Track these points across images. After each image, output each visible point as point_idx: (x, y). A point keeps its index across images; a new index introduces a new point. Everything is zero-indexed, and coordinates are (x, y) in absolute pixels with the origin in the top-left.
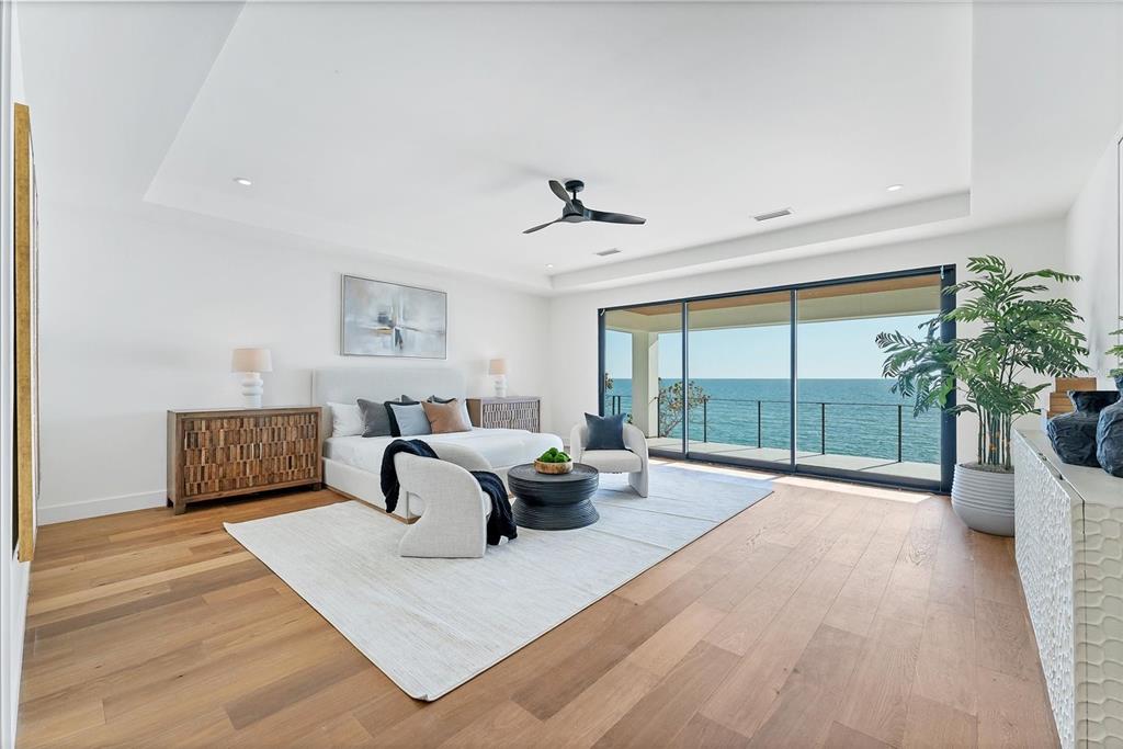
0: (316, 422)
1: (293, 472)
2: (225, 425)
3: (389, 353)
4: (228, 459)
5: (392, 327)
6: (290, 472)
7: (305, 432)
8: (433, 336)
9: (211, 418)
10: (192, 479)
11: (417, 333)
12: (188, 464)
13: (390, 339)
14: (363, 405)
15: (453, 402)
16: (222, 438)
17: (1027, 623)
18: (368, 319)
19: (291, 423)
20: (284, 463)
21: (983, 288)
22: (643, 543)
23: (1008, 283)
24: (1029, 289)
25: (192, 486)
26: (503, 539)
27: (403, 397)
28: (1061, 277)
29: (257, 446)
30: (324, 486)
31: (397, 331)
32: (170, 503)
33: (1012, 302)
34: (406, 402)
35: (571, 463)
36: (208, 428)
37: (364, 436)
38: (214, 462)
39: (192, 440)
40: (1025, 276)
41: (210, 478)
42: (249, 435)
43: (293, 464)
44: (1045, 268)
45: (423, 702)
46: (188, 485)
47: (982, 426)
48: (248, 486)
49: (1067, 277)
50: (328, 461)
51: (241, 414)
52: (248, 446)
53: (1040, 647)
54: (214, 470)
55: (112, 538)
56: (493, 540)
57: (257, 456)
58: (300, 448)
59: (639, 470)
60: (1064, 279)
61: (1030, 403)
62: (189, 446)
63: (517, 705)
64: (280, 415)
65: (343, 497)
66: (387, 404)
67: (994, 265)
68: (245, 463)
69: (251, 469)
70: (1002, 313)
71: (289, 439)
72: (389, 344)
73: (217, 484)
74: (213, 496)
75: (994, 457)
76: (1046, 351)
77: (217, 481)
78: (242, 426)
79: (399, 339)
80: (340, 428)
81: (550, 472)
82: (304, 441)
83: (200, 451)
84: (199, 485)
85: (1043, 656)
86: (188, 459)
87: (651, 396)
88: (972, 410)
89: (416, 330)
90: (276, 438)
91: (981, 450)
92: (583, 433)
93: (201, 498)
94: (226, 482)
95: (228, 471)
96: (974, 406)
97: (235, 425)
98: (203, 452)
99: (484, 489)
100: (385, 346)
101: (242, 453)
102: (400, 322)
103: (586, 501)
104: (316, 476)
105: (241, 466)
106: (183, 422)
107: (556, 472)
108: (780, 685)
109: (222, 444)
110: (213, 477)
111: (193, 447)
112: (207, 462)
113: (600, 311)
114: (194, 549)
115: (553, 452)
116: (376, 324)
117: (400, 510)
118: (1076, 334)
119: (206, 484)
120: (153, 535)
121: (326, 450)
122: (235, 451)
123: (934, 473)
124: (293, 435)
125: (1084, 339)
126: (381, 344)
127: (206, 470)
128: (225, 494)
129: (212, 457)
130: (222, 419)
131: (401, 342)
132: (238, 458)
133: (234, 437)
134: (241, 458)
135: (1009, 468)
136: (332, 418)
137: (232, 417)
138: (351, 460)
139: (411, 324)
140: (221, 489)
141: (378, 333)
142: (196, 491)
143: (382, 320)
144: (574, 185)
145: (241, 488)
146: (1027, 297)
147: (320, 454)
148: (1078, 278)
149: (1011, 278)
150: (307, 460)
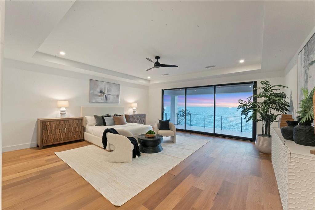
0: (82, 122)
1: (75, 136)
2: (55, 123)
3: (103, 101)
4: (56, 133)
5: (104, 94)
6: (74, 136)
7: (78, 125)
8: (116, 97)
9: (51, 121)
10: (45, 139)
11: (111, 96)
12: (44, 134)
13: (103, 97)
14: (96, 117)
15: (121, 116)
16: (54, 126)
17: (275, 178)
18: (97, 92)
19: (75, 122)
20: (72, 134)
21: (264, 89)
22: (176, 157)
23: (270, 88)
24: (275, 90)
25: (45, 141)
26: (137, 157)
27: (107, 114)
28: (283, 87)
29: (64, 129)
30: (84, 140)
31: (105, 95)
32: (38, 146)
33: (271, 93)
34: (108, 116)
35: (155, 134)
36: (50, 124)
37: (96, 126)
38: (52, 134)
39: (45, 128)
40: (274, 86)
41: (50, 139)
42: (62, 126)
43: (75, 134)
44: (279, 84)
45: (118, 207)
46: (43, 141)
47: (263, 124)
48: (61, 141)
49: (285, 87)
50: (85, 133)
51: (60, 120)
52: (62, 129)
53: (278, 186)
54: (51, 136)
55: (21, 157)
56: (134, 157)
57: (64, 132)
58: (77, 129)
59: (173, 135)
60: (284, 87)
61: (275, 119)
62: (44, 129)
63: (144, 207)
64: (71, 120)
65: (90, 143)
66: (103, 117)
67: (266, 83)
68: (61, 134)
69: (62, 136)
70: (269, 95)
71: (74, 127)
72: (103, 99)
73: (52, 140)
74: (51, 144)
75: (266, 133)
76: (279, 106)
77: (52, 139)
78: (60, 123)
79: (106, 97)
80: (88, 123)
81: (150, 137)
82: (78, 127)
83: (47, 131)
84: (47, 141)
85: (279, 189)
86: (44, 133)
87: (176, 113)
88: (261, 120)
89: (111, 95)
90: (70, 127)
91: (263, 131)
92: (158, 125)
93: (47, 144)
94: (55, 140)
95: (56, 136)
96: (261, 119)
97: (58, 123)
98: (48, 131)
99: (132, 143)
100: (102, 100)
101: (60, 131)
102: (106, 93)
103: (159, 145)
104: (81, 137)
105: (60, 135)
106: (42, 122)
107: (151, 137)
108: (214, 198)
109: (54, 129)
110: (51, 138)
111: (45, 130)
112: (49, 134)
113: (162, 90)
114: (47, 161)
115: (150, 131)
116: (99, 93)
117: (107, 148)
118: (287, 102)
119: (49, 140)
120: (33, 156)
121: (84, 129)
122: (58, 131)
123: (251, 136)
124: (75, 126)
125: (288, 103)
126: (101, 99)
127: (49, 136)
128: (55, 143)
129: (51, 132)
130: (54, 121)
131: (106, 98)
132: (59, 132)
133: (57, 126)
134: (60, 133)
135: (270, 136)
136: (86, 120)
137: (57, 121)
138: (92, 132)
139: (109, 93)
140: (54, 142)
141: (100, 96)
142: (46, 143)
143: (101, 92)
144: (157, 58)
145: (60, 141)
146: (275, 92)
147: (83, 131)
148: (287, 87)
149: (271, 86)
150: (79, 133)
